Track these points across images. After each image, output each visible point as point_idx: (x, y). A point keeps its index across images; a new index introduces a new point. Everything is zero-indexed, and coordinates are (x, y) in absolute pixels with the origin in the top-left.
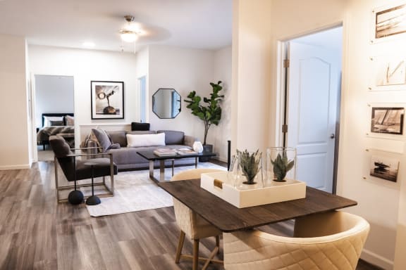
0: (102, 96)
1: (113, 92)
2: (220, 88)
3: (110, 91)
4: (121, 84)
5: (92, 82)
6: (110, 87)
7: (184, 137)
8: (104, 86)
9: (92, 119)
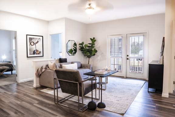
0: (32, 44)
1: (38, 42)
2: (95, 41)
3: (36, 41)
4: (42, 37)
5: (27, 35)
6: (37, 38)
7: (81, 64)
8: (33, 38)
9: (27, 57)
